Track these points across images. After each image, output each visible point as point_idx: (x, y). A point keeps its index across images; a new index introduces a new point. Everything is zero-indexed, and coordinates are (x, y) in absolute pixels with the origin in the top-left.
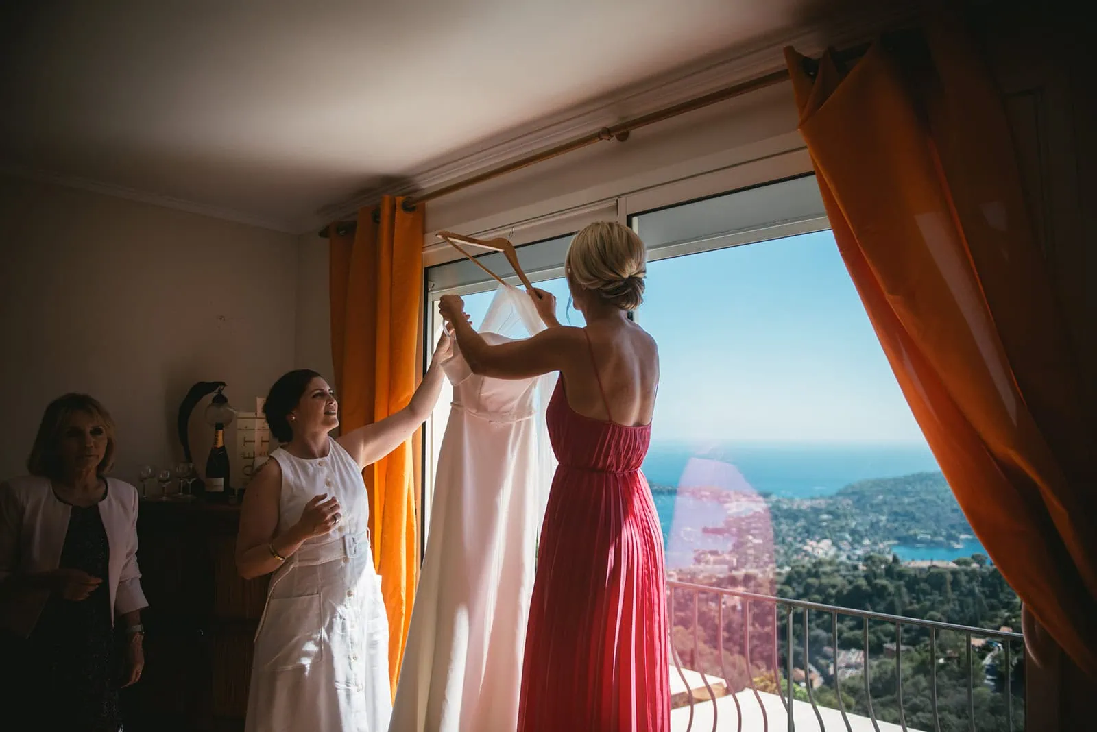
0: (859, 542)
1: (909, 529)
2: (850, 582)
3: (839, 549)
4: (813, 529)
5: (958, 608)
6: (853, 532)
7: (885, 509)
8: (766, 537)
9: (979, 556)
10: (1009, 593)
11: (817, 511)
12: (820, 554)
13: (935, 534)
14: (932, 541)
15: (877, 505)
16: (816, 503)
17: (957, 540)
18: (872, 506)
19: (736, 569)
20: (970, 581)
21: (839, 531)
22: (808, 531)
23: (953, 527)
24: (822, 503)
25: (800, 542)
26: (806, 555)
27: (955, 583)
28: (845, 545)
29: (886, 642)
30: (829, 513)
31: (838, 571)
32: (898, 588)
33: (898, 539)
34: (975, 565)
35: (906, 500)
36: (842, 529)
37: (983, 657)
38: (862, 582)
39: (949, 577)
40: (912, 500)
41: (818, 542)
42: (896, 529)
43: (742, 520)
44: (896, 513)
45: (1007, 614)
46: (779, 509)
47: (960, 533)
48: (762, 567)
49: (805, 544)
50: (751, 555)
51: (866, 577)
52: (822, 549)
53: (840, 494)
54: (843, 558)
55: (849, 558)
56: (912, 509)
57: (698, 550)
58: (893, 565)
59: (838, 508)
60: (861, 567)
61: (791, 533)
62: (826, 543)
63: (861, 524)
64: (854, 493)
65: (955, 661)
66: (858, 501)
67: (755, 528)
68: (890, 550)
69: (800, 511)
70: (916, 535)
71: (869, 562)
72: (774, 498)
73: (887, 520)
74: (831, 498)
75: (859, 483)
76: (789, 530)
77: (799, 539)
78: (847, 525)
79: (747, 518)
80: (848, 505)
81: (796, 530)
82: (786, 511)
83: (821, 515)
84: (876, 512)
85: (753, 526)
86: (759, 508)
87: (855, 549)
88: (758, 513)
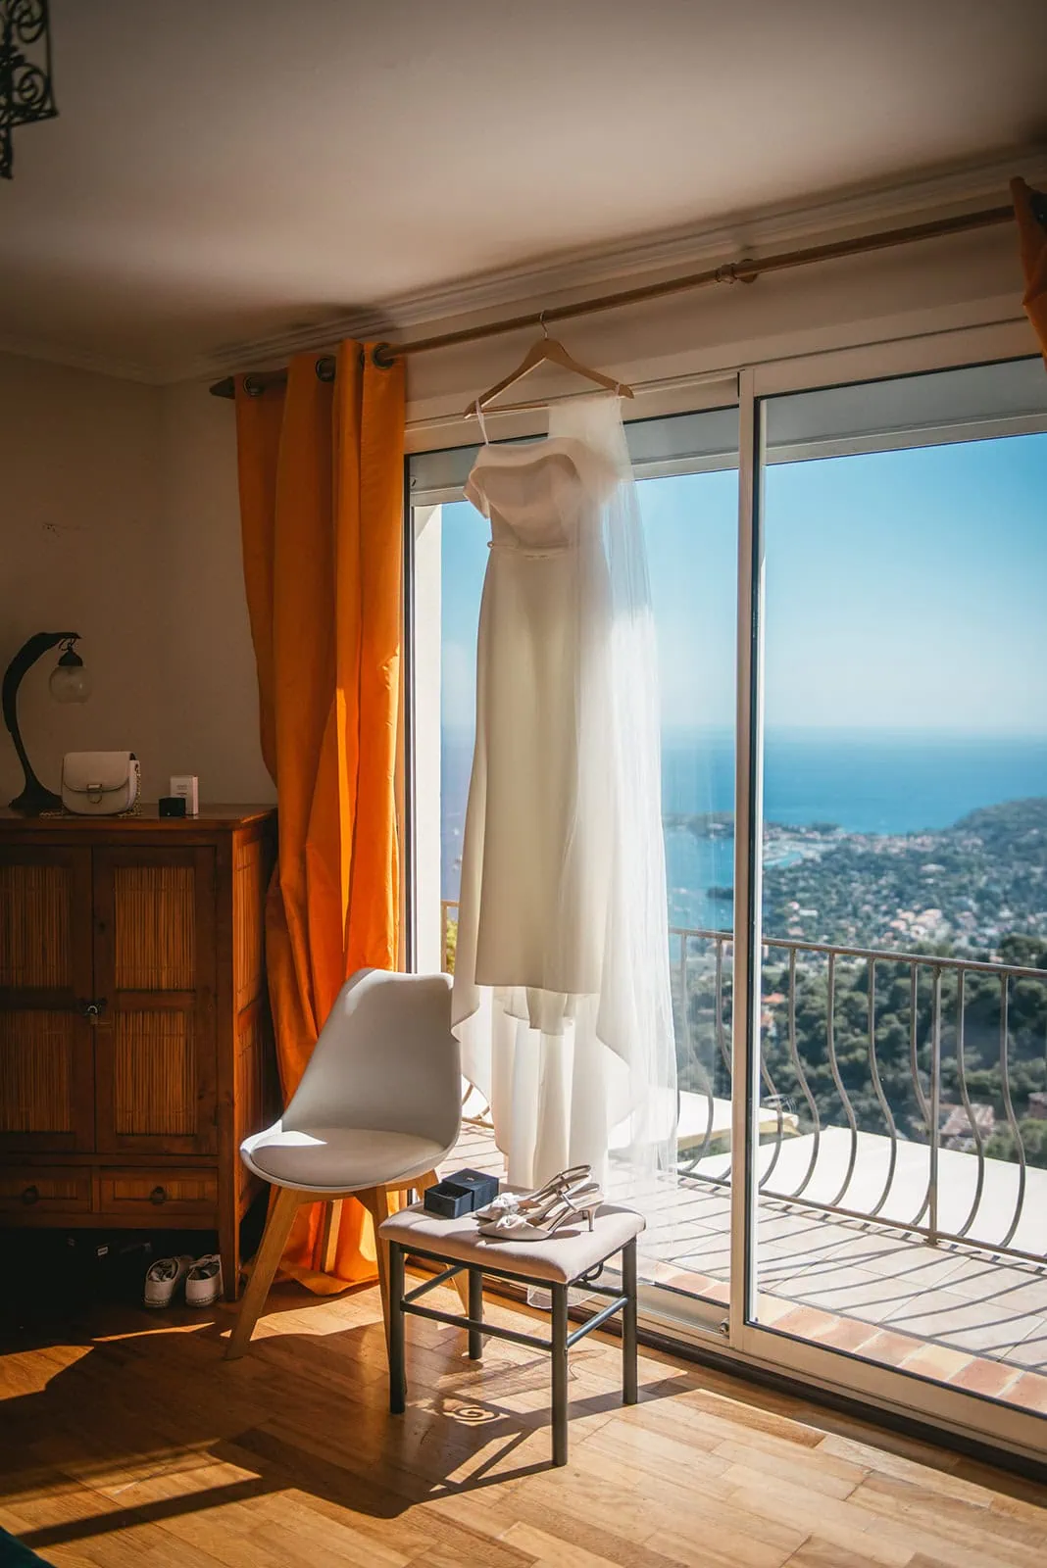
0: (992, 914)
2: (974, 985)
3: (956, 926)
4: (909, 889)
6: (982, 896)
8: (823, 906)
11: (917, 858)
12: (920, 934)
15: (1029, 847)
16: (916, 844)
18: (1018, 848)
21: (958, 894)
22: (900, 894)
24: (927, 843)
25: (886, 913)
26: (895, 938)
28: (965, 918)
29: (1033, 1091)
30: (940, 861)
36: (962, 889)
38: (995, 984)
41: (918, 913)
43: (781, 873)
46: (848, 854)
48: (814, 958)
49: (895, 916)
51: (1003, 975)
52: (925, 926)
53: (959, 827)
54: (963, 942)
55: (973, 942)
59: (956, 853)
60: (996, 960)
61: (869, 897)
62: (932, 916)
63: (997, 882)
64: (986, 825)
66: (995, 838)
67: (804, 890)
69: (887, 857)
71: (1009, 949)
72: (841, 834)
74: (944, 833)
75: (997, 808)
76: (867, 892)
77: (884, 908)
78: (971, 882)
79: (790, 871)
80: (975, 846)
81: (878, 892)
82: (862, 857)
83: (926, 864)
84: (1025, 859)
85: (802, 884)
86: (813, 852)
87: (985, 926)
88: (812, 861)
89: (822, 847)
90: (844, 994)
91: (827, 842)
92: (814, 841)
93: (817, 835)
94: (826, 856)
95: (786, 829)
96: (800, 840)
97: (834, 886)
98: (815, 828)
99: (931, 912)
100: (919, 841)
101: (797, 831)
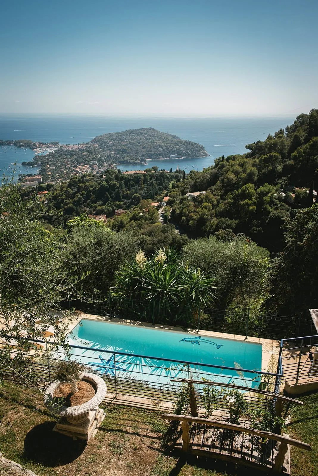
0: (102, 165)
1: (124, 158)
2: (99, 184)
3: (93, 169)
4: (80, 160)
5: (146, 191)
6: (99, 160)
7: (114, 148)
8: (56, 166)
9: (155, 167)
10: (166, 183)
11: (82, 151)
12: (84, 172)
13: (136, 159)
14: (134, 163)
15: (110, 146)
16: (80, 147)
17: (145, 161)
18: (107, 147)
19: (43, 183)
20: (151, 179)
21: (93, 160)
22: (77, 161)
23: (143, 155)
24: (84, 147)
25: (74, 167)
26: (77, 173)
27: (145, 181)
28: (95, 167)
29: (116, 210)
30: (88, 151)
31: (93, 179)
32: (121, 185)
33: (119, 162)
34: (153, 172)
35: (123, 143)
36: (94, 159)
37: (158, 210)
38: (104, 183)
39: (143, 178)
40: (126, 143)
41: (83, 166)
42: (119, 158)
43: (44, 157)
44: (118, 150)
45: (166, 192)
46: (62, 151)
47: (147, 158)
48: (55, 180)
49: (77, 168)
50: (49, 175)
51: (106, 181)
52: (85, 169)
53: (91, 142)
54: (95, 173)
55: (97, 173)
56: (126, 148)
57: (21, 175)
58: (118, 174)
59: (92, 149)
60: (104, 177)
61: (69, 162)
62: (86, 166)
63: (103, 156)
64: (99, 141)
65: (147, 213)
66: (101, 144)
67: (50, 161)
68: (116, 168)
69: (73, 151)
70: (127, 160)
71: (107, 174)
72: (60, 145)
73: (115, 153)
74: (88, 144)
75: (101, 136)
76: (68, 161)
77: (73, 165)
78: (96, 157)
79: (46, 156)
80: (96, 147)
81: (72, 161)
82: (66, 151)
83: (84, 152)
84: (109, 150)
85: (50, 160)
86: (52, 150)
87: (101, 168)
88: (52, 153)
89: (54, 149)
90: (65, 189)
91: (56, 147)
92: (52, 147)
93: (53, 146)
94: (56, 151)
95: (43, 144)
96: (48, 147)
97: (58, 160)
98: (52, 143)
99: (86, 165)
100: (81, 146)
101: (47, 145)
